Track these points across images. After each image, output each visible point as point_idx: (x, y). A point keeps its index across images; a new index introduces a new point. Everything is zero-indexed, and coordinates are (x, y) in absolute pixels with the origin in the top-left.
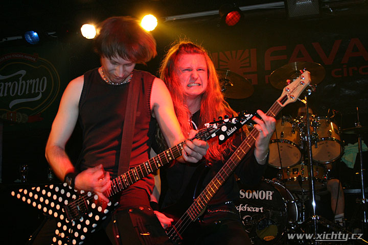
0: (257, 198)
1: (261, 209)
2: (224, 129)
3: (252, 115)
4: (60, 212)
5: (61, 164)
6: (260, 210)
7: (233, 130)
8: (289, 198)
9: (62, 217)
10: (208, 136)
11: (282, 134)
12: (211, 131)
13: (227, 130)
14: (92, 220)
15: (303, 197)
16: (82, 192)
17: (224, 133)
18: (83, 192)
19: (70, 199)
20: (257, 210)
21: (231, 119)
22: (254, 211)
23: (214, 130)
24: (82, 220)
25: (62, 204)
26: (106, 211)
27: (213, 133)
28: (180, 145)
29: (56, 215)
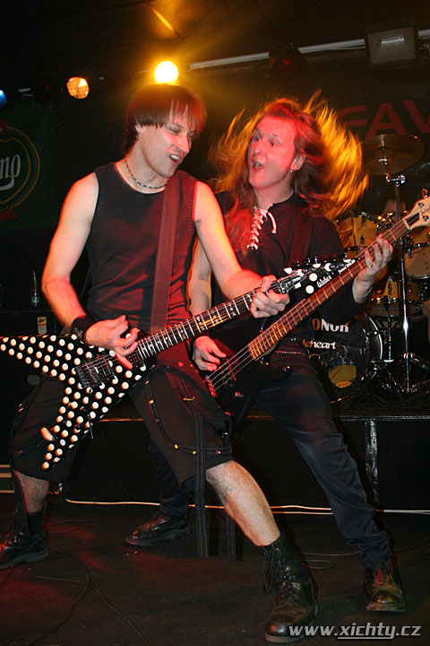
0: (327, 330)
1: (333, 344)
2: (313, 277)
3: (354, 261)
4: (68, 374)
5: (67, 306)
6: (331, 346)
7: (326, 280)
8: (371, 329)
9: (72, 381)
10: (289, 286)
11: (362, 238)
12: (294, 280)
13: (318, 280)
14: (118, 388)
15: (390, 326)
16: (101, 350)
17: (314, 284)
18: (103, 349)
19: (83, 357)
20: (328, 346)
21: (323, 264)
22: (323, 347)
23: (299, 279)
24: (102, 387)
25: (71, 364)
26: (138, 377)
27: (296, 282)
28: (249, 296)
29: (63, 377)
